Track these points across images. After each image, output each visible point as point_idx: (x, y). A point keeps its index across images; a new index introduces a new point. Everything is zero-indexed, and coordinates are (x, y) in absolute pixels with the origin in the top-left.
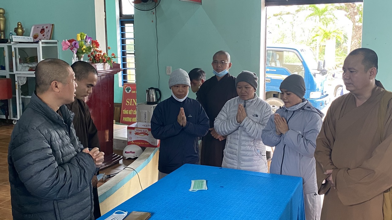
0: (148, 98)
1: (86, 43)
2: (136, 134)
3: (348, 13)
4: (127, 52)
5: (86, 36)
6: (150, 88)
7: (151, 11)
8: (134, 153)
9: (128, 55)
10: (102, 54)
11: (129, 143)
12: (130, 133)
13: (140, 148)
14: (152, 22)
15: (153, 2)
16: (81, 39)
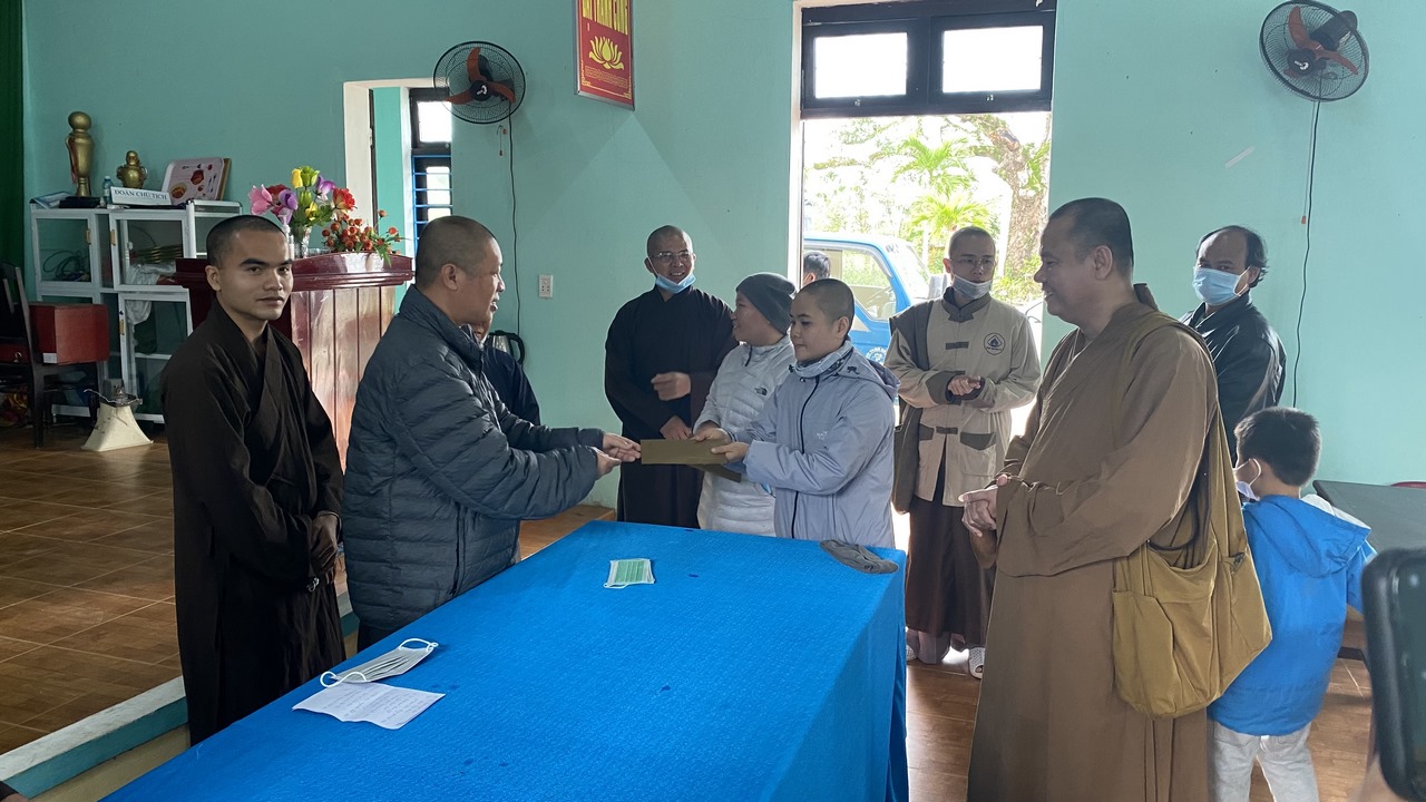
1: (319, 196)
3: (1002, 164)
5: (319, 178)
7: (498, 123)
10: (362, 230)
14: (501, 153)
15: (502, 100)
16: (304, 185)
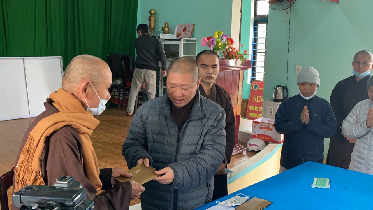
0: (275, 95)
1: (222, 40)
2: (261, 128)
4: (258, 51)
5: (223, 34)
6: (278, 85)
7: (286, 10)
8: (257, 146)
9: (258, 54)
10: (235, 51)
11: (254, 137)
12: (255, 127)
13: (263, 143)
14: (286, 21)
15: (288, 2)
16: (218, 37)
